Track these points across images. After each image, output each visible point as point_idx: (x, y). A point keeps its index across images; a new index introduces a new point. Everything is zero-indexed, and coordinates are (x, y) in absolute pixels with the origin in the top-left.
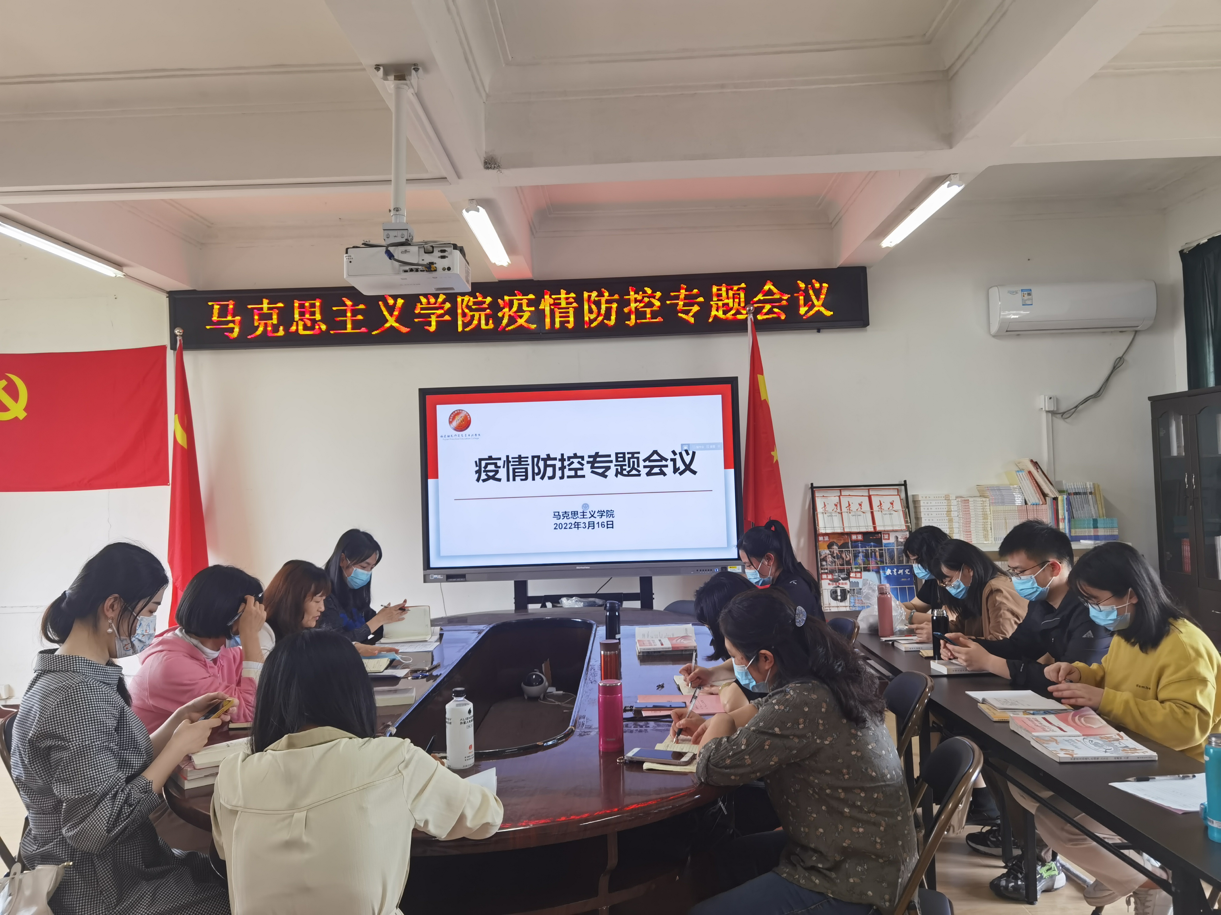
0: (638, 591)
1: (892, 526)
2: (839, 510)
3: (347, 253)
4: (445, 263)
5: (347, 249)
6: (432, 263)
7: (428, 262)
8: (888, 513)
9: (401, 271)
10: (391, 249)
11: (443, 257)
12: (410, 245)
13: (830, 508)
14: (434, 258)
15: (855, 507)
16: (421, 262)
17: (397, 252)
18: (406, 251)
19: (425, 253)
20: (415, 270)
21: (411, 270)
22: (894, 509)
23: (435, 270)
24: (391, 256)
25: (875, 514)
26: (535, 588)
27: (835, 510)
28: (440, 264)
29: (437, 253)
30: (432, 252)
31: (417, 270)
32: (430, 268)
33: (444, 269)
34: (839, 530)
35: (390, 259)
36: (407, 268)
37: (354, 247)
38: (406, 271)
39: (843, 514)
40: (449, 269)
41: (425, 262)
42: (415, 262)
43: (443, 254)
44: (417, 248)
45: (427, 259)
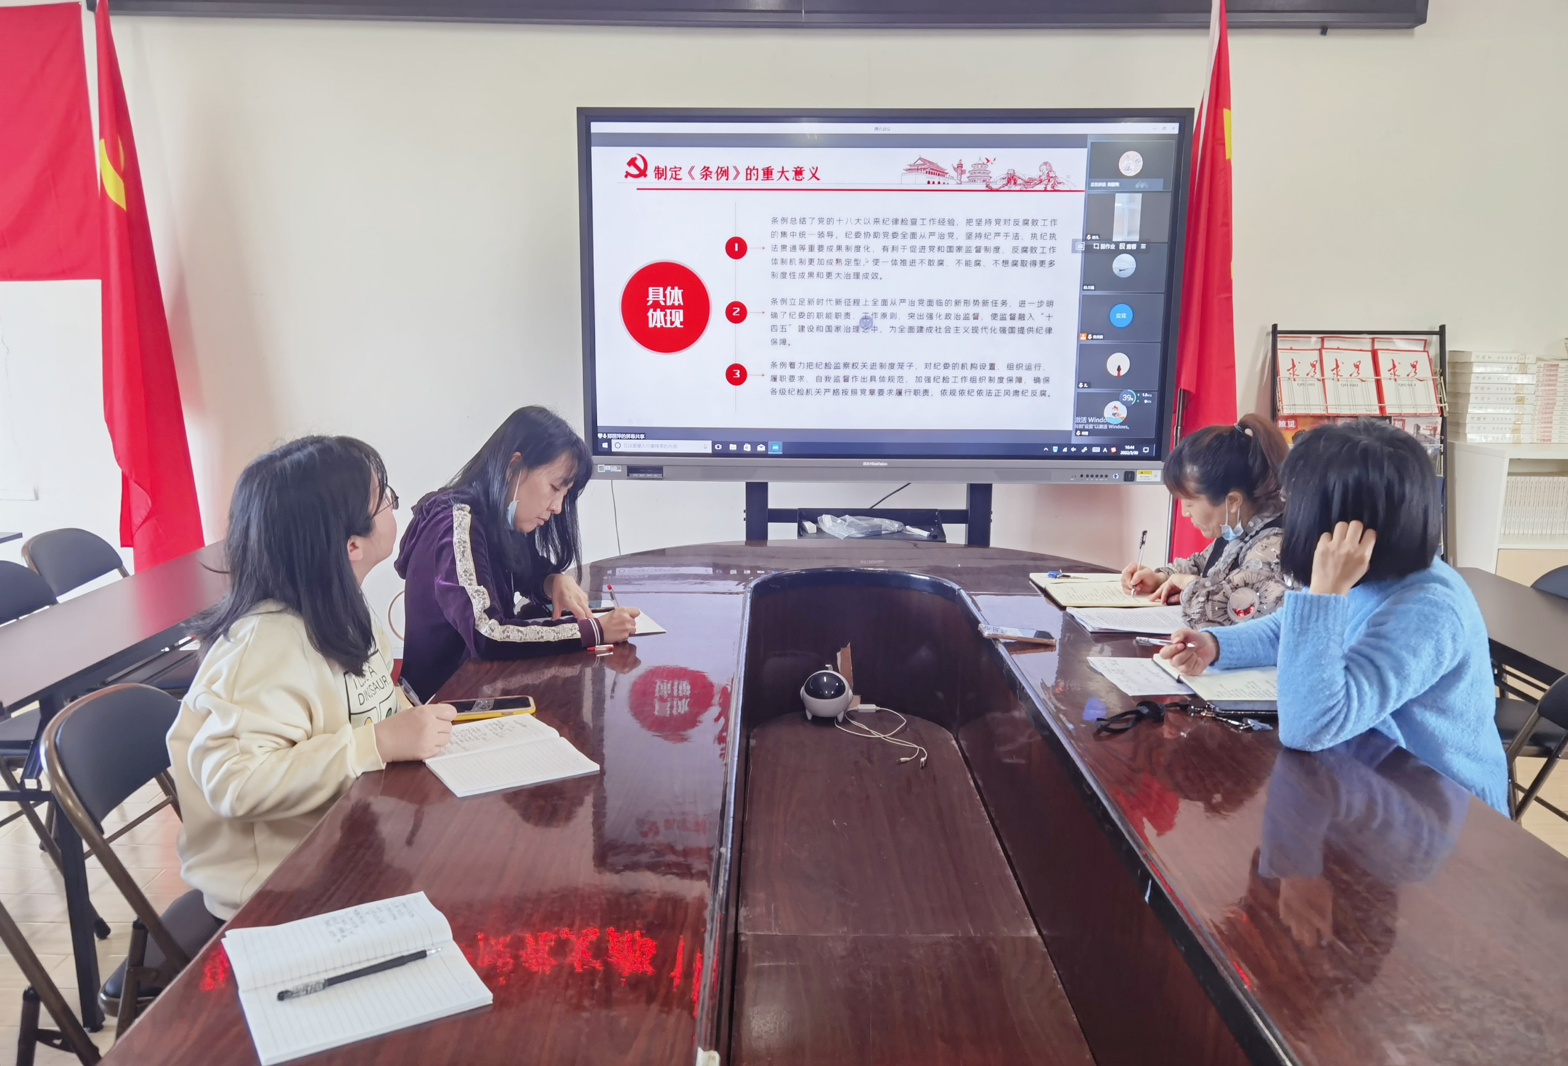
0: (965, 506)
1: (1415, 406)
2: (1318, 375)
8: (1407, 383)
13: (1303, 369)
15: (1346, 369)
22: (1417, 376)
25: (1385, 384)
27: (1312, 374)
34: (1318, 411)
39: (1326, 381)
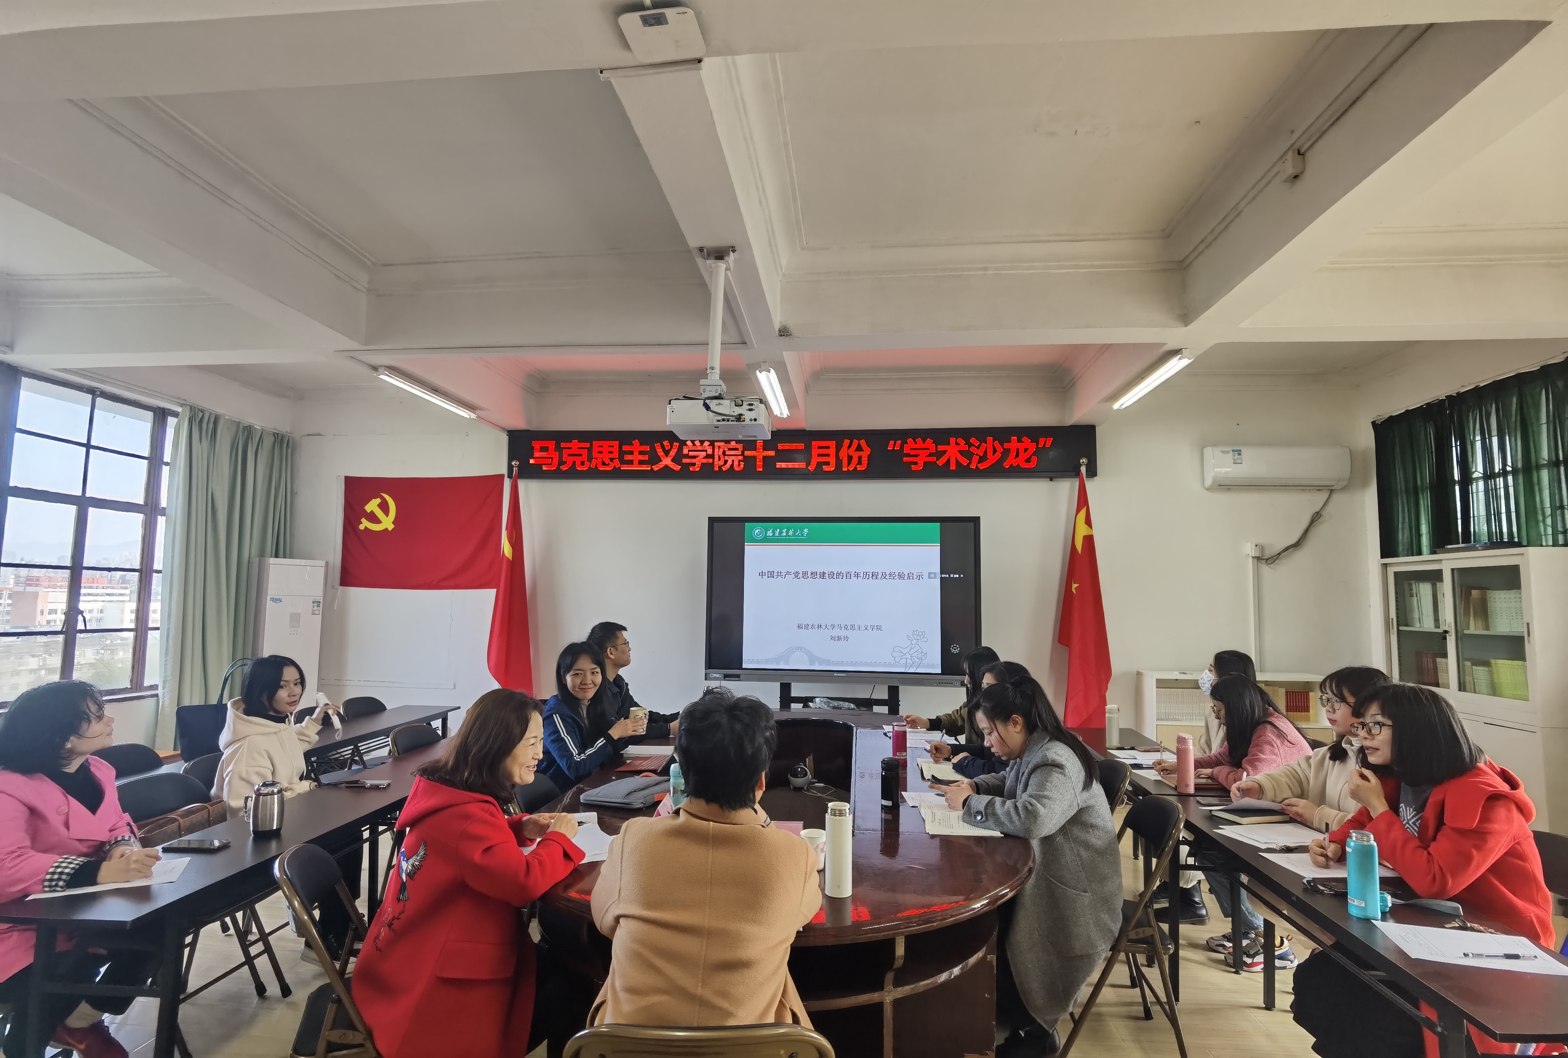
0: (886, 698)
3: (670, 404)
4: (752, 415)
5: (670, 401)
6: (741, 415)
7: (738, 414)
9: (714, 421)
10: (708, 401)
11: (750, 410)
12: (722, 399)
14: (743, 410)
16: (732, 414)
17: (712, 404)
18: (719, 404)
19: (736, 406)
20: (726, 420)
21: (724, 420)
23: (744, 421)
24: (707, 408)
26: (797, 690)
28: (748, 416)
29: (746, 406)
30: (742, 405)
31: (728, 420)
32: (739, 418)
33: (751, 420)
35: (707, 410)
36: (720, 418)
37: (675, 399)
38: (719, 421)
40: (755, 420)
41: (735, 414)
42: (727, 413)
43: (750, 407)
44: (729, 401)
45: (738, 411)
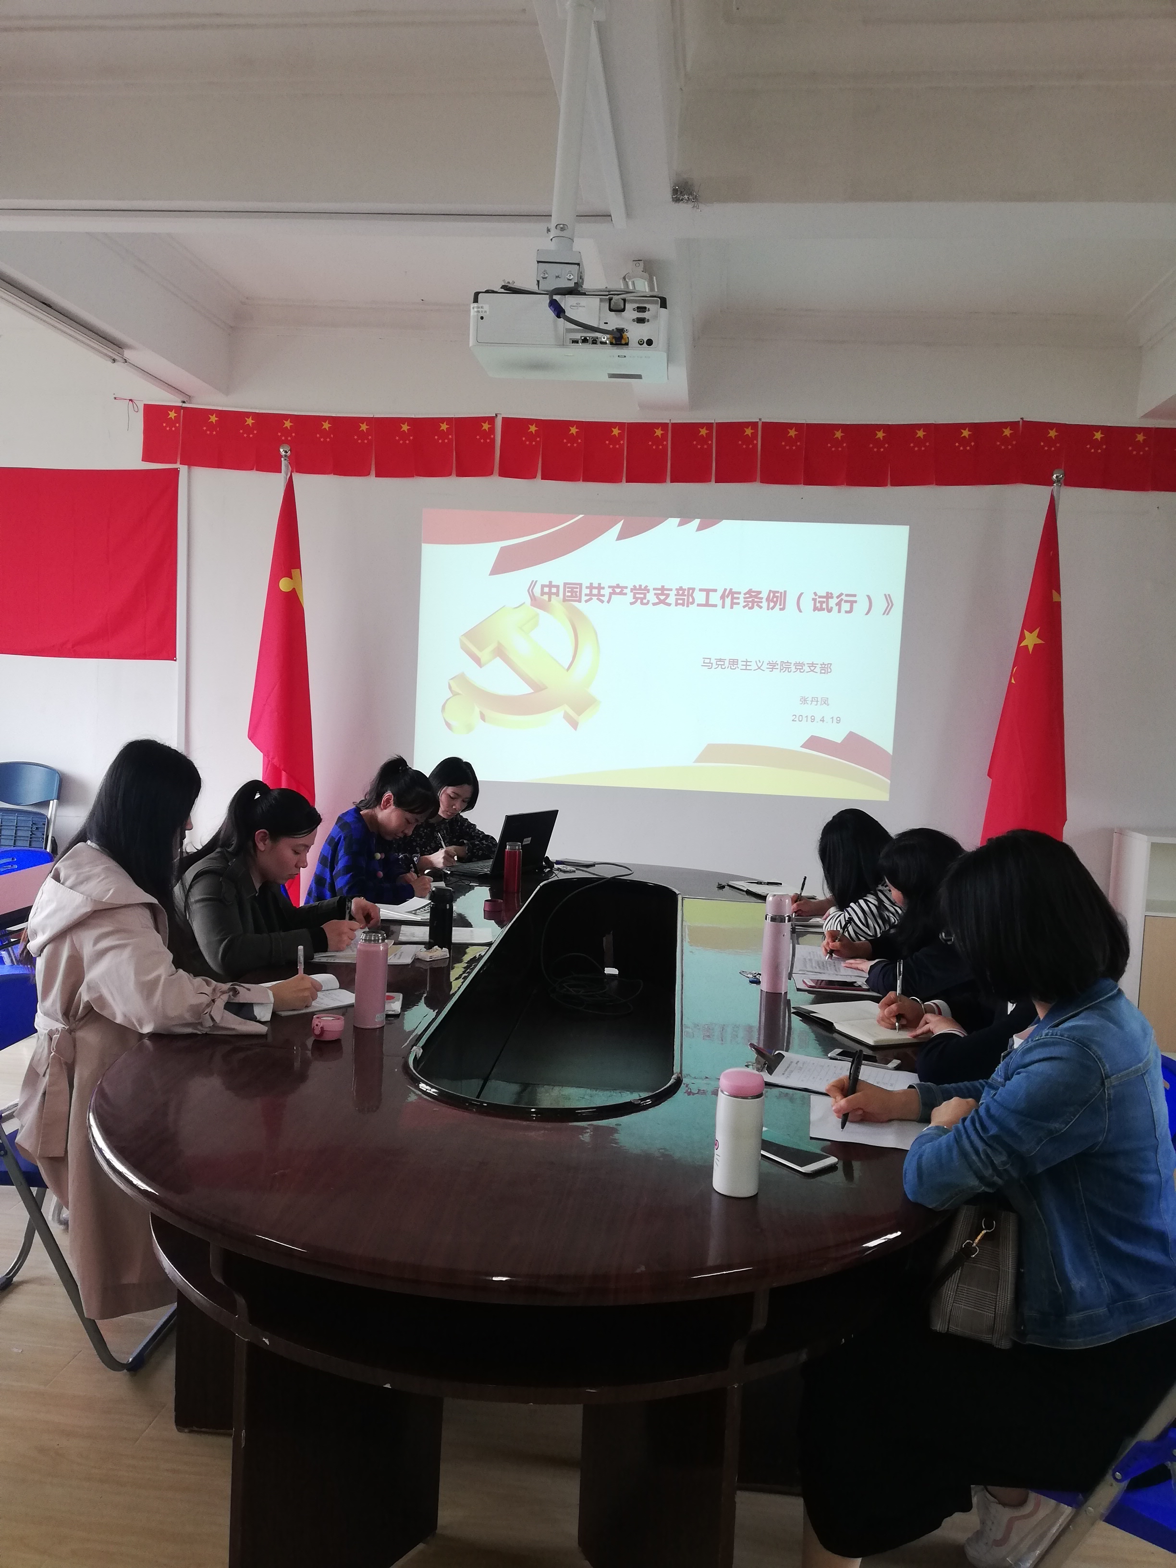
3: (476, 302)
4: (643, 331)
5: (476, 295)
6: (621, 331)
7: (614, 328)
9: (568, 342)
10: (555, 299)
11: (641, 321)
12: (583, 293)
14: (625, 321)
16: (603, 327)
17: (565, 304)
18: (581, 305)
19: (611, 310)
20: (590, 341)
21: (586, 340)
23: (627, 344)
24: (558, 311)
28: (635, 332)
29: (630, 313)
30: (623, 310)
31: (594, 342)
32: (617, 338)
33: (641, 343)
35: (557, 315)
37: (488, 292)
38: (575, 342)
40: (649, 342)
41: (610, 327)
42: (594, 325)
43: (641, 315)
44: (597, 300)
45: (614, 322)
